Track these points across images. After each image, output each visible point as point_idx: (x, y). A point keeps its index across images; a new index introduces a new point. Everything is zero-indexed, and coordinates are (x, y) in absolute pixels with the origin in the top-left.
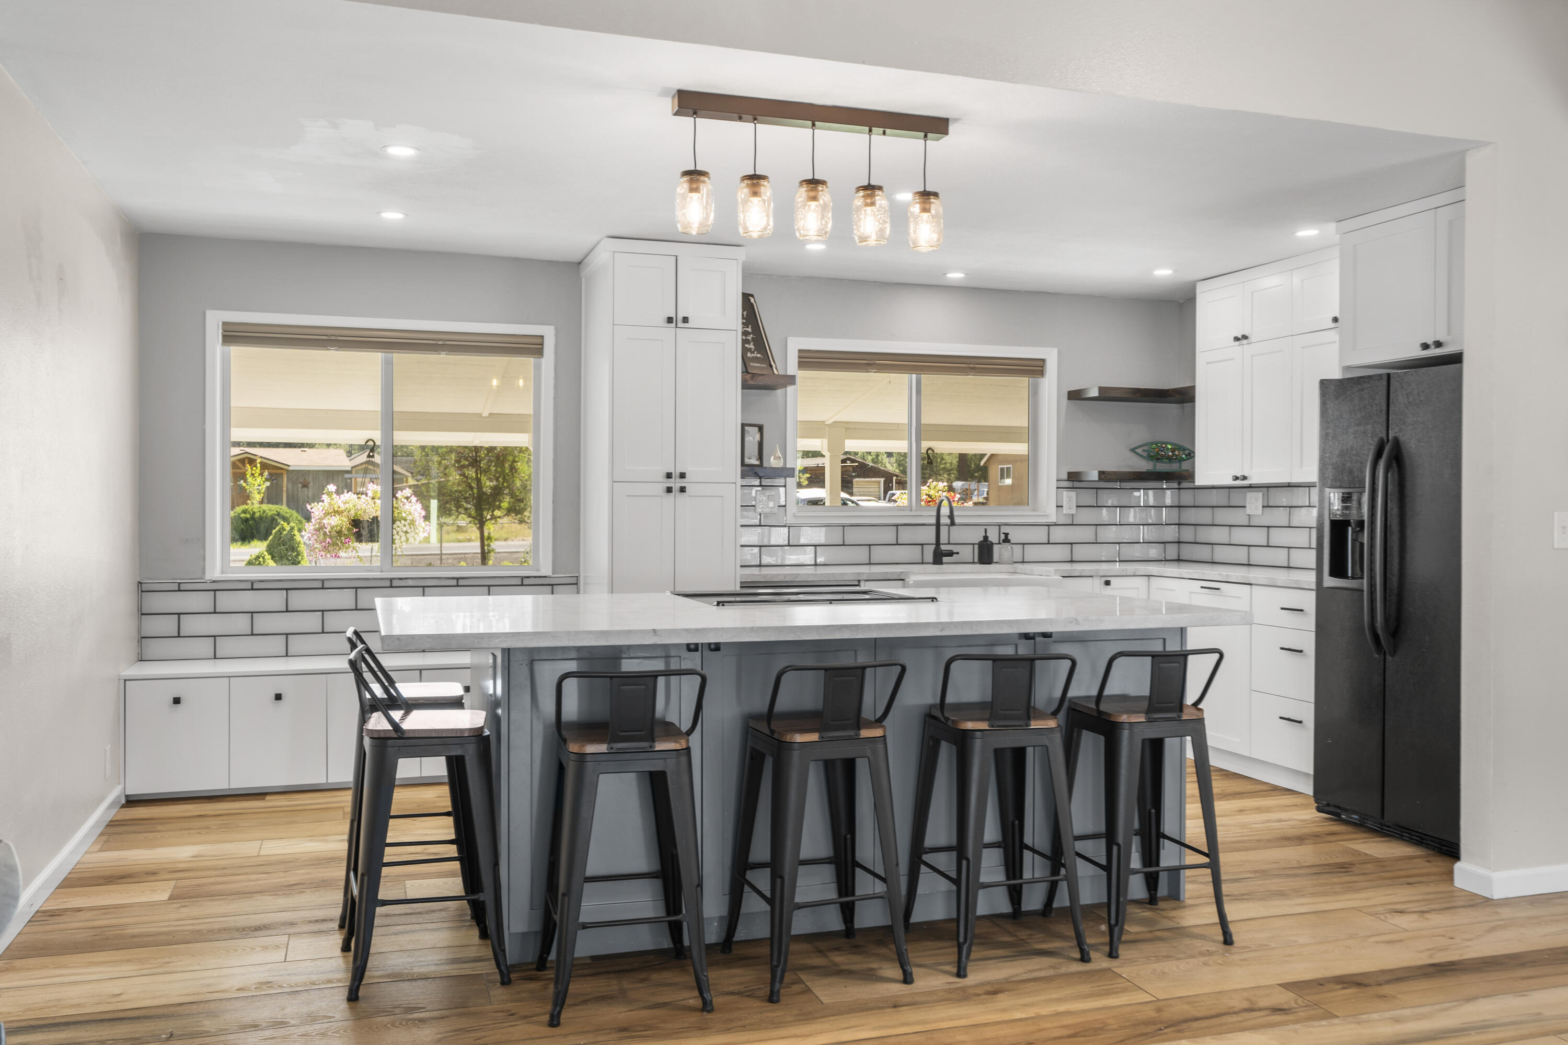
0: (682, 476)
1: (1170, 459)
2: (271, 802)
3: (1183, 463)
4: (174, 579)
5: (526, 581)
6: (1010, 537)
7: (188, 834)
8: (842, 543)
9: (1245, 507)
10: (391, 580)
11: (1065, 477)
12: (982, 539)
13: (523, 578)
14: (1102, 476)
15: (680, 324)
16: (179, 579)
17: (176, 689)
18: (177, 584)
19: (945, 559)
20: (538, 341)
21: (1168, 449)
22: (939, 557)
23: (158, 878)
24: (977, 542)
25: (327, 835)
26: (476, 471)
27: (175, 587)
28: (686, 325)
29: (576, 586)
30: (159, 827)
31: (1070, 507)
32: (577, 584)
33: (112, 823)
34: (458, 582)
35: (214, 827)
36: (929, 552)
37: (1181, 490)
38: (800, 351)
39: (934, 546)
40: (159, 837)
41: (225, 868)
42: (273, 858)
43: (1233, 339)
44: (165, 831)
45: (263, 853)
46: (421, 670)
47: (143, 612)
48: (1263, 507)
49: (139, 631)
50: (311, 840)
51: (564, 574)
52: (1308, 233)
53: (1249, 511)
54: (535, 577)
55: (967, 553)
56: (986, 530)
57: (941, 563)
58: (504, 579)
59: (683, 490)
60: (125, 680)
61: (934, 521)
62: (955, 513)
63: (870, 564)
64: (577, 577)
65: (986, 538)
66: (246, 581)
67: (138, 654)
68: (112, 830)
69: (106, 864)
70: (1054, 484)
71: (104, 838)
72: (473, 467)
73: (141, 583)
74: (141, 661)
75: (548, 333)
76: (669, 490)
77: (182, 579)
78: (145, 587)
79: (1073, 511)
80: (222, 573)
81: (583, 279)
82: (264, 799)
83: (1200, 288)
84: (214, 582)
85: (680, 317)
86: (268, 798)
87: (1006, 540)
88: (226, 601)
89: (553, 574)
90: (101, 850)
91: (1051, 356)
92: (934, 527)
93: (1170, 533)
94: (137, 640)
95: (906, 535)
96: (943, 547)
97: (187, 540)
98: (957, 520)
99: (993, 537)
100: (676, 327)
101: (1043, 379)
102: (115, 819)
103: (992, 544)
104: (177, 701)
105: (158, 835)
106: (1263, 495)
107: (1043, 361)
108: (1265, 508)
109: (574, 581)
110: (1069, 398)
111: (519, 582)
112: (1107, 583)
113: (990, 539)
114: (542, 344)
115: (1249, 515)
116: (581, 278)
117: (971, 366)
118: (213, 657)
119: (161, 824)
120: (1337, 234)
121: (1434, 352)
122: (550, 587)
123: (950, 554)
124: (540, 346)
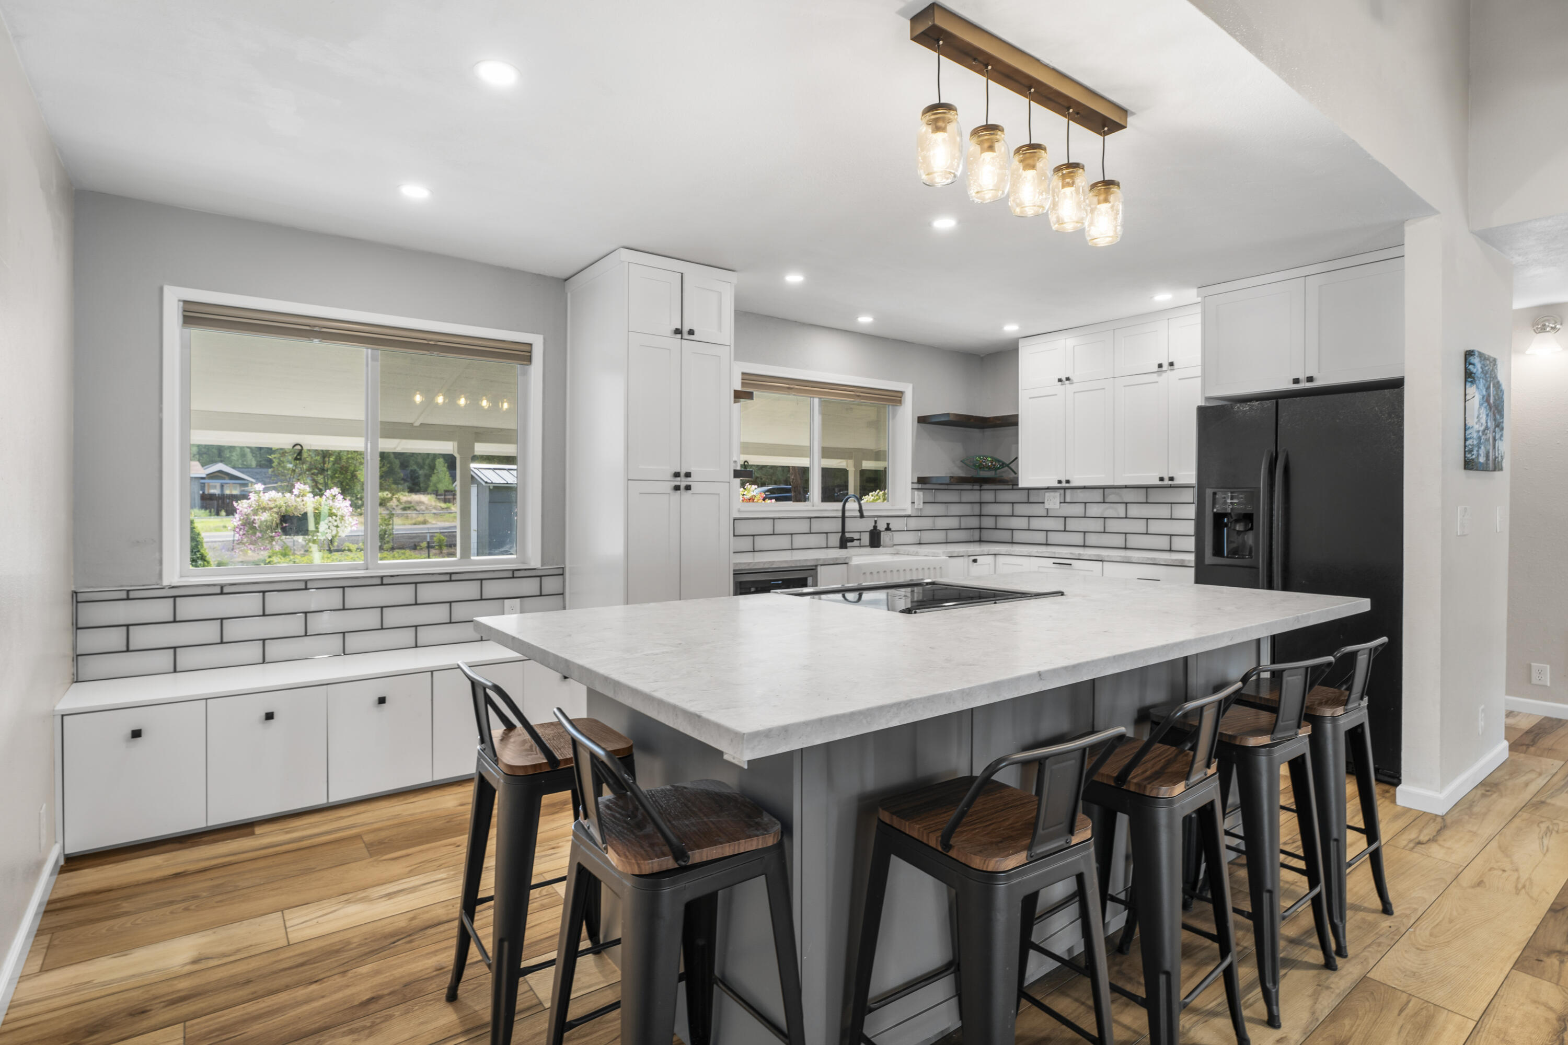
0: (688, 475)
1: (989, 468)
2: (266, 837)
3: (998, 471)
4: (122, 586)
5: (516, 574)
6: (890, 526)
7: (172, 913)
8: (772, 533)
9: (1044, 503)
10: (382, 577)
11: (916, 480)
12: (872, 528)
13: (514, 571)
14: (952, 480)
15: (686, 336)
16: (127, 586)
17: (133, 720)
18: (125, 592)
19: (849, 544)
20: (527, 348)
21: (988, 460)
22: (844, 543)
23: (153, 1022)
24: (869, 530)
25: (364, 888)
26: (324, 478)
27: (124, 595)
28: (691, 337)
29: (561, 577)
30: (126, 906)
31: (919, 504)
32: (562, 574)
33: (53, 907)
34: (451, 577)
35: (205, 894)
36: (835, 539)
37: (982, 491)
38: (743, 374)
39: (840, 534)
40: (129, 925)
41: (249, 982)
42: (314, 946)
43: (1057, 380)
44: (135, 913)
45: (295, 937)
46: (432, 672)
47: (79, 626)
48: (1061, 503)
49: (75, 647)
50: (348, 902)
51: (551, 565)
52: (1163, 297)
53: (1047, 506)
54: (526, 570)
55: (866, 538)
56: (876, 522)
57: (846, 547)
58: (496, 572)
59: (688, 488)
60: (63, 716)
61: (840, 514)
62: (864, 508)
63: (792, 549)
64: (563, 568)
65: (875, 527)
66: (214, 585)
67: (73, 675)
68: (55, 920)
69: (57, 1003)
70: (910, 486)
71: (46, 939)
72: (321, 474)
73: (76, 593)
74: (76, 682)
75: (537, 342)
76: (677, 488)
77: (131, 586)
78: (81, 597)
79: (921, 506)
80: (181, 576)
81: (569, 295)
82: (253, 834)
83: (1022, 344)
84: (173, 587)
85: (686, 330)
86: (258, 830)
87: (888, 529)
88: (187, 608)
89: (542, 566)
90: (44, 970)
91: (908, 389)
92: (840, 519)
93: (974, 522)
94: (71, 659)
95: (817, 526)
96: (847, 535)
97: (138, 542)
98: (865, 514)
99: (882, 526)
100: (682, 339)
101: (902, 407)
102: (55, 896)
103: (880, 532)
104: (136, 734)
105: (127, 921)
106: (1060, 495)
107: (902, 393)
108: (1062, 504)
109: (560, 571)
110: (919, 422)
111: (510, 575)
112: (975, 561)
113: (878, 528)
114: (530, 352)
115: (1047, 509)
116: (567, 294)
117: (858, 394)
118: (172, 669)
119: (127, 898)
120: (1198, 296)
121: (1304, 385)
122: (539, 579)
123: (852, 540)
124: (529, 354)
